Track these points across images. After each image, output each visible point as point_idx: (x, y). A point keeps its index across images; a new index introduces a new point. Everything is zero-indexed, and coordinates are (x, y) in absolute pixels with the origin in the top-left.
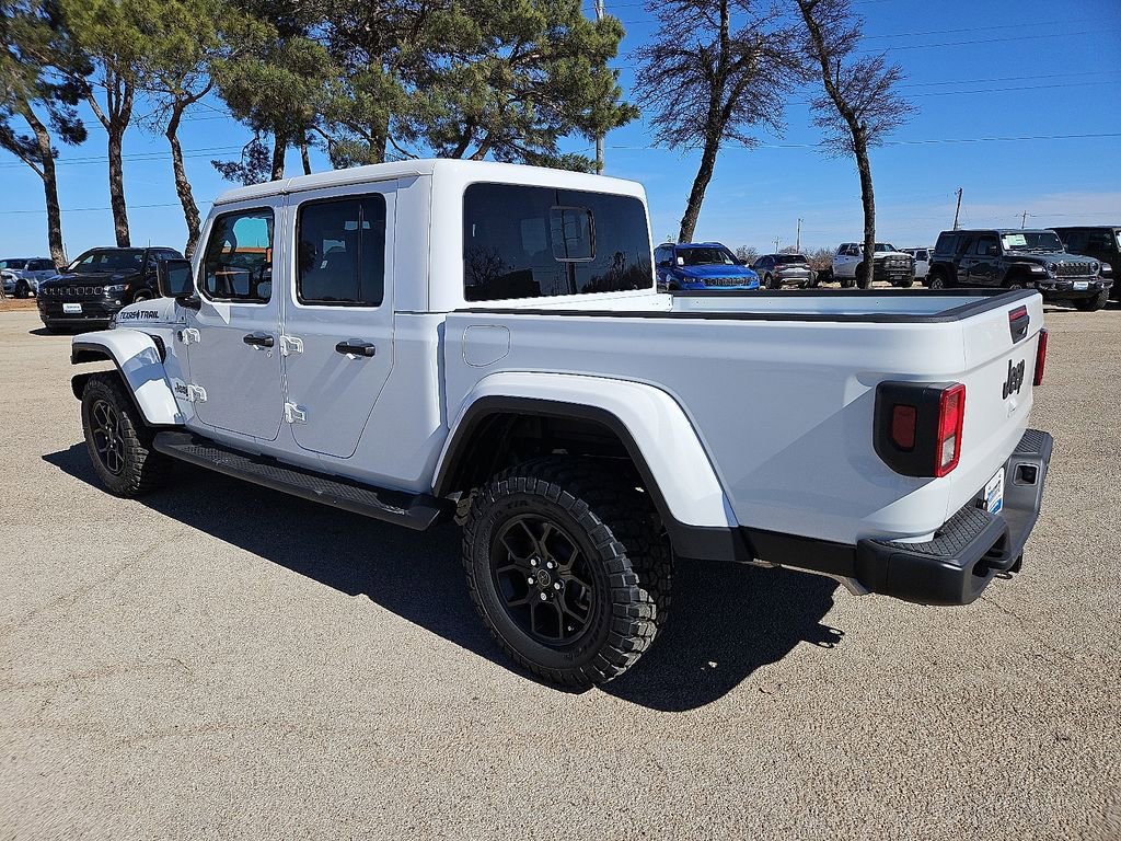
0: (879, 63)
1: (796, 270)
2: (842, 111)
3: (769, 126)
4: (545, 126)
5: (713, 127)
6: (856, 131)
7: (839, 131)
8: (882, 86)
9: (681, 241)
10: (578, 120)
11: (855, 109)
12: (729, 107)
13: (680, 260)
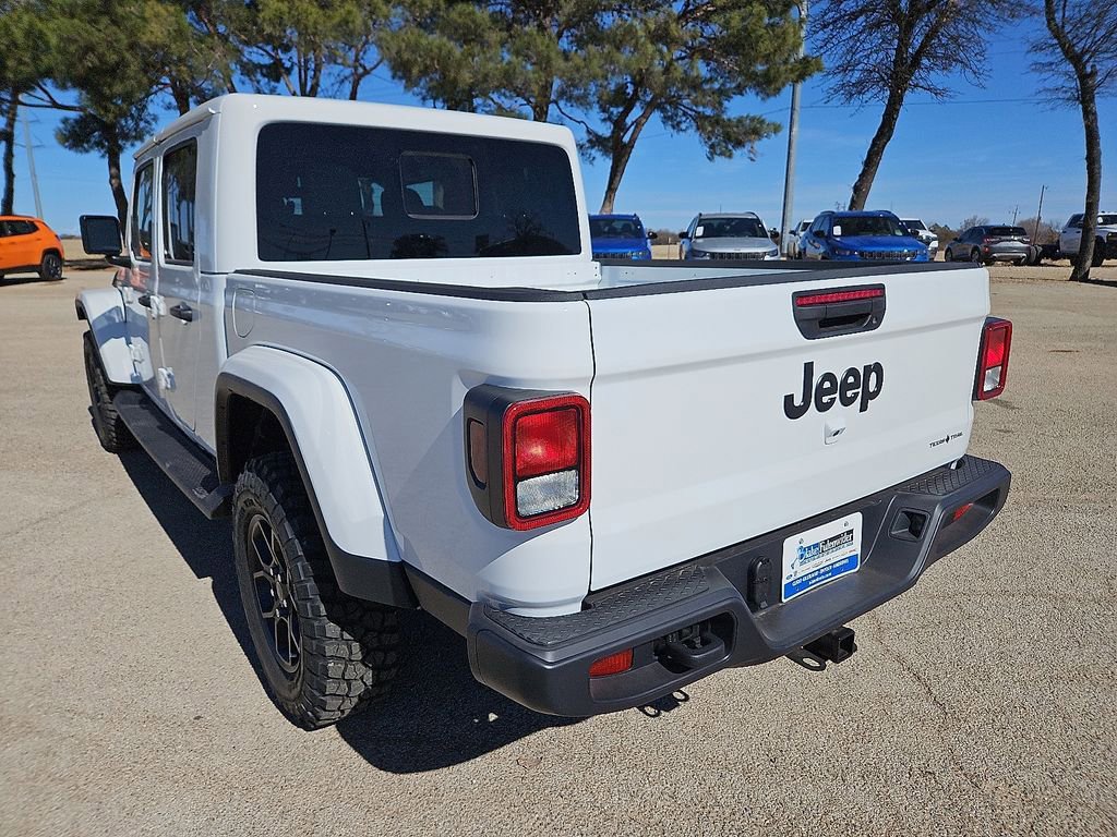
1: (1010, 244)
2: (1066, 53)
3: (968, 72)
4: (716, 86)
6: (1084, 78)
7: (1064, 78)
9: (850, 209)
10: (752, 77)
11: (1084, 53)
12: (919, 53)
13: (837, 230)
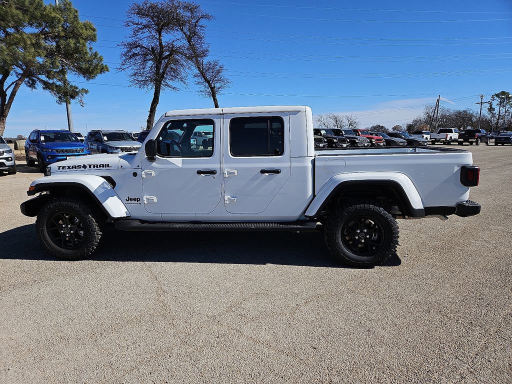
0: (216, 64)
2: (205, 79)
5: (158, 80)
6: (212, 88)
8: (218, 72)
12: (164, 73)
